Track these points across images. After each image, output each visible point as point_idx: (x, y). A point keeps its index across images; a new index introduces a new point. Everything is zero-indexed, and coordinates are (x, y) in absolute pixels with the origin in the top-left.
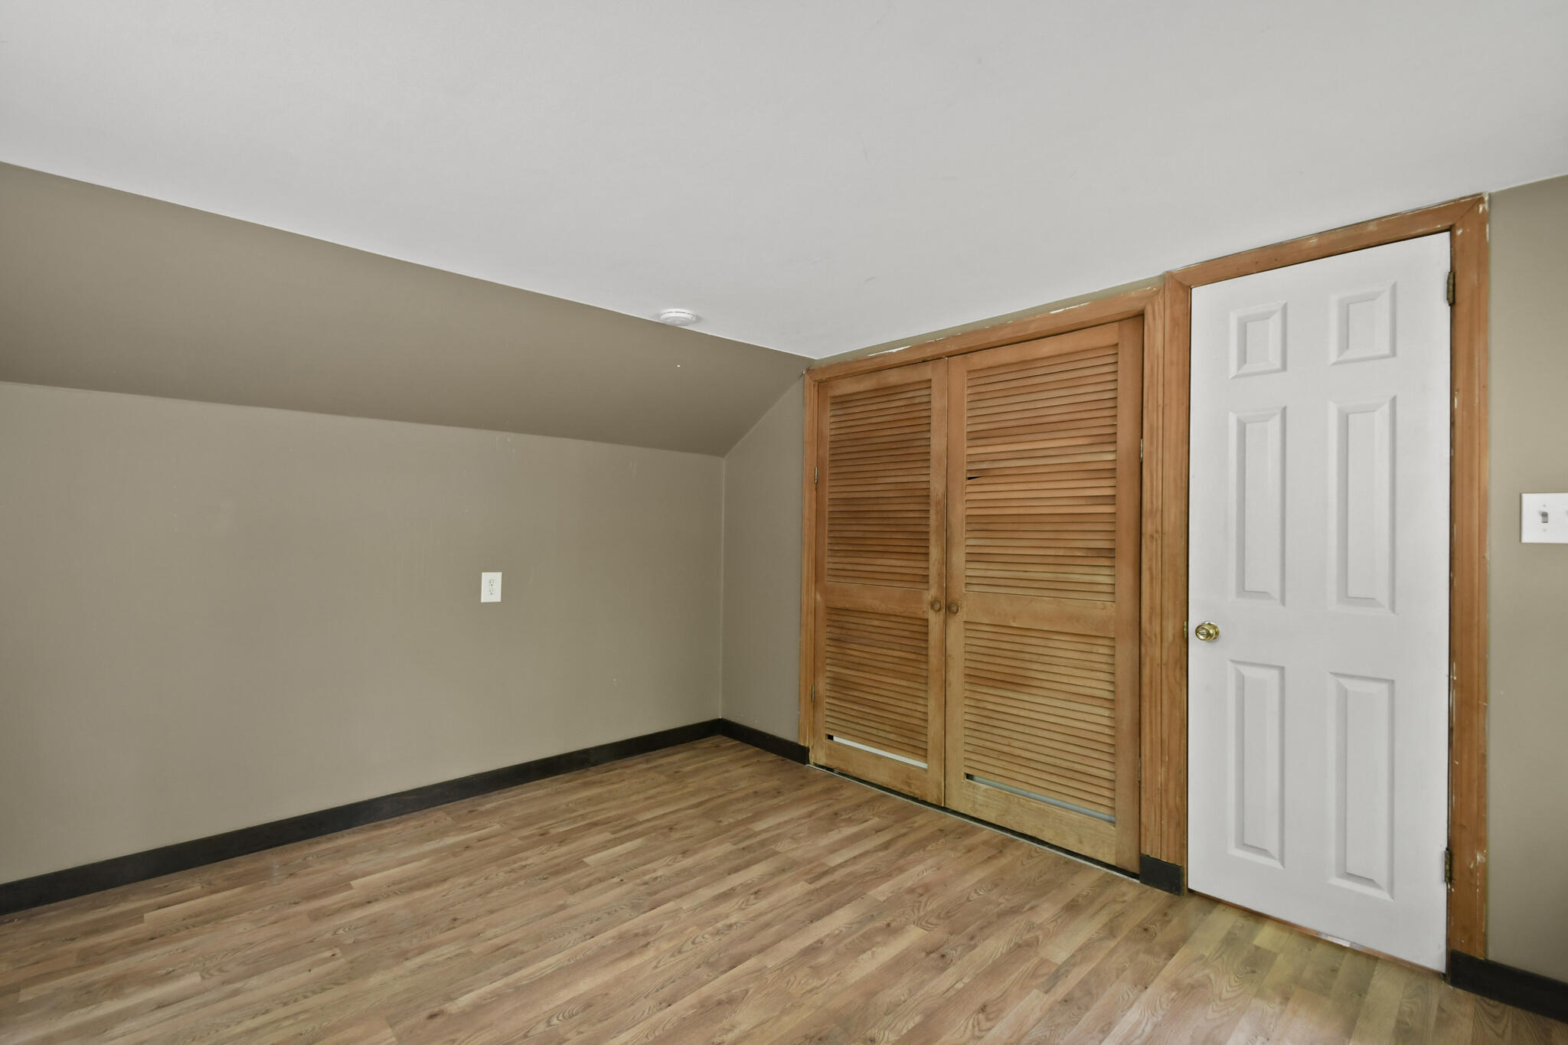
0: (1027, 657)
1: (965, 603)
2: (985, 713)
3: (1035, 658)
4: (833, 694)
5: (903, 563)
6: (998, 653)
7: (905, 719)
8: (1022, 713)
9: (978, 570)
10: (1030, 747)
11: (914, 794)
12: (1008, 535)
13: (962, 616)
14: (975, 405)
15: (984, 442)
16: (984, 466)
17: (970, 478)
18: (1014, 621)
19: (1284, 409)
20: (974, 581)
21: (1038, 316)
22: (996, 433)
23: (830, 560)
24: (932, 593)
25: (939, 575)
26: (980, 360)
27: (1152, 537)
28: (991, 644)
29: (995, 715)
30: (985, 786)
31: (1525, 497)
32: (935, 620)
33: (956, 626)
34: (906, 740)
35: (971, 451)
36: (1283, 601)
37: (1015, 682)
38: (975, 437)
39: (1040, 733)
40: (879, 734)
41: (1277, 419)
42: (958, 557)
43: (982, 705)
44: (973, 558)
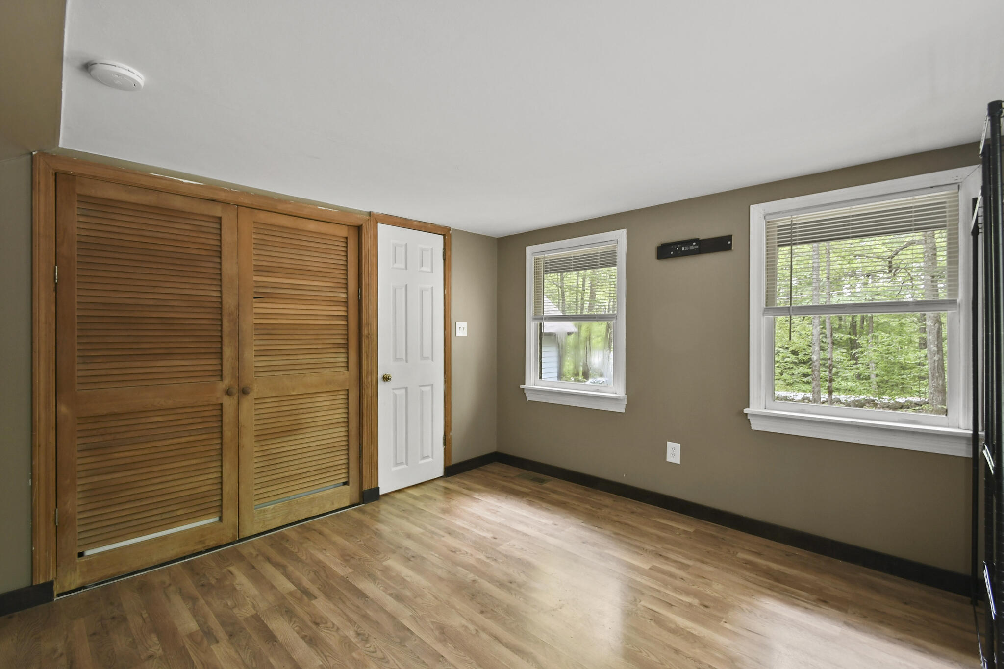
0: (301, 411)
1: (256, 385)
2: (271, 457)
3: (305, 411)
4: (89, 507)
5: (195, 362)
6: (281, 414)
7: (195, 491)
8: (297, 447)
9: (264, 361)
10: (302, 466)
11: (209, 546)
12: (286, 337)
13: (253, 395)
14: (258, 247)
15: (266, 274)
16: (268, 290)
17: (255, 298)
18: (293, 391)
19: (407, 285)
20: (261, 369)
21: (310, 206)
22: (276, 270)
23: (82, 367)
24: (227, 382)
25: (233, 368)
26: (263, 217)
27: (367, 336)
28: (274, 410)
29: (279, 456)
30: (272, 507)
31: (457, 323)
32: (229, 403)
33: (247, 404)
34: (197, 508)
35: (255, 279)
36: (407, 361)
37: (293, 430)
38: (260, 270)
39: (309, 454)
40: (163, 518)
41: (404, 289)
42: (249, 354)
43: (268, 452)
44: (260, 353)
